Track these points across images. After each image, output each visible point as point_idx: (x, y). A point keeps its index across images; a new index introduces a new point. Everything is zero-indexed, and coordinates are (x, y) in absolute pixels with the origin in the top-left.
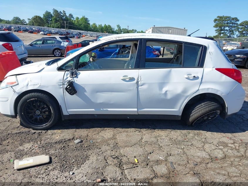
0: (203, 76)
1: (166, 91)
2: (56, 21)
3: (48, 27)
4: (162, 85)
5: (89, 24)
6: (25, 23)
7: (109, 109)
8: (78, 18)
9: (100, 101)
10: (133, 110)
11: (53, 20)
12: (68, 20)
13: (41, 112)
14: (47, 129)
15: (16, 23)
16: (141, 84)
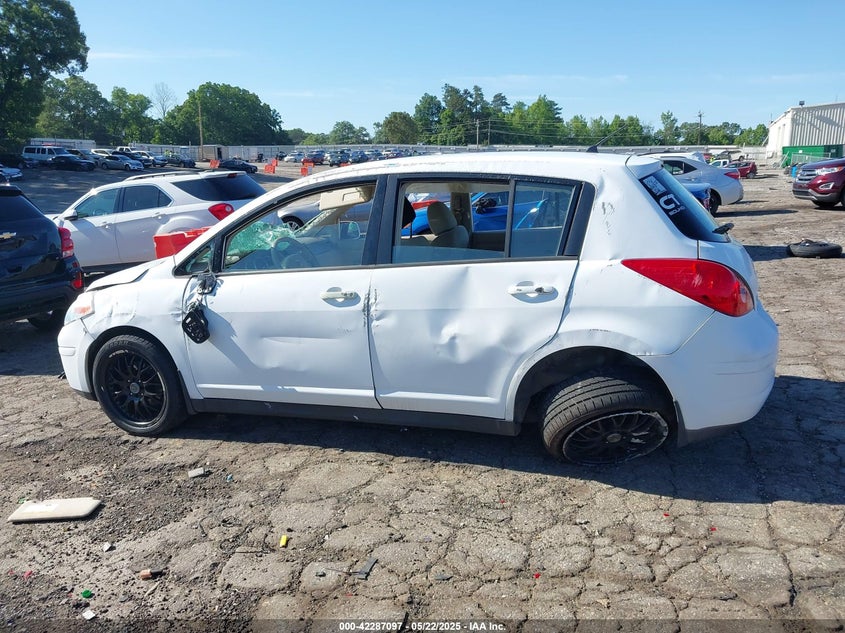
0: (571, 287)
1: (453, 338)
2: (453, 122)
3: (429, 143)
4: (439, 316)
5: (560, 120)
6: (367, 139)
7: (299, 389)
8: (521, 105)
9: (271, 362)
10: (361, 395)
11: (443, 121)
12: (489, 115)
13: (141, 388)
14: (155, 434)
15: (343, 140)
16: (378, 314)
